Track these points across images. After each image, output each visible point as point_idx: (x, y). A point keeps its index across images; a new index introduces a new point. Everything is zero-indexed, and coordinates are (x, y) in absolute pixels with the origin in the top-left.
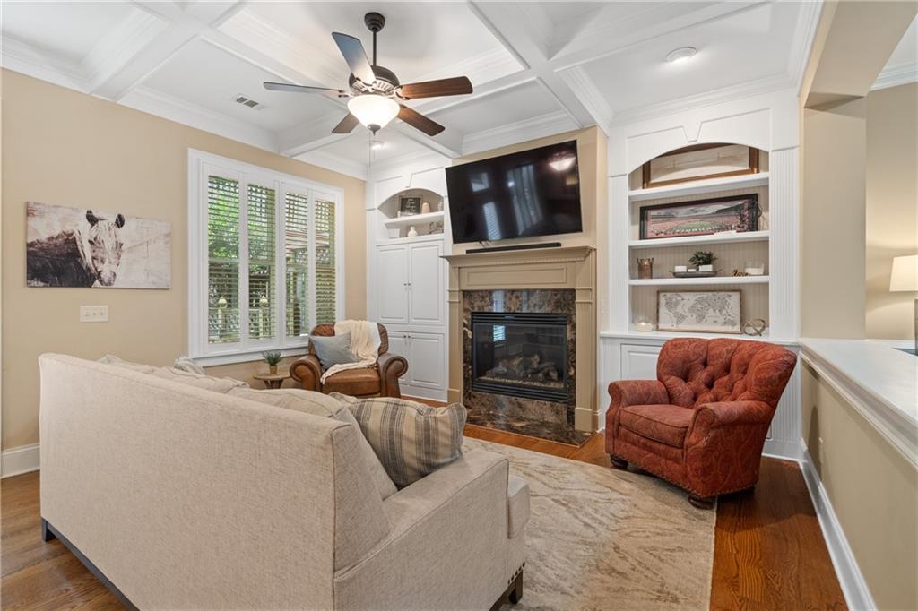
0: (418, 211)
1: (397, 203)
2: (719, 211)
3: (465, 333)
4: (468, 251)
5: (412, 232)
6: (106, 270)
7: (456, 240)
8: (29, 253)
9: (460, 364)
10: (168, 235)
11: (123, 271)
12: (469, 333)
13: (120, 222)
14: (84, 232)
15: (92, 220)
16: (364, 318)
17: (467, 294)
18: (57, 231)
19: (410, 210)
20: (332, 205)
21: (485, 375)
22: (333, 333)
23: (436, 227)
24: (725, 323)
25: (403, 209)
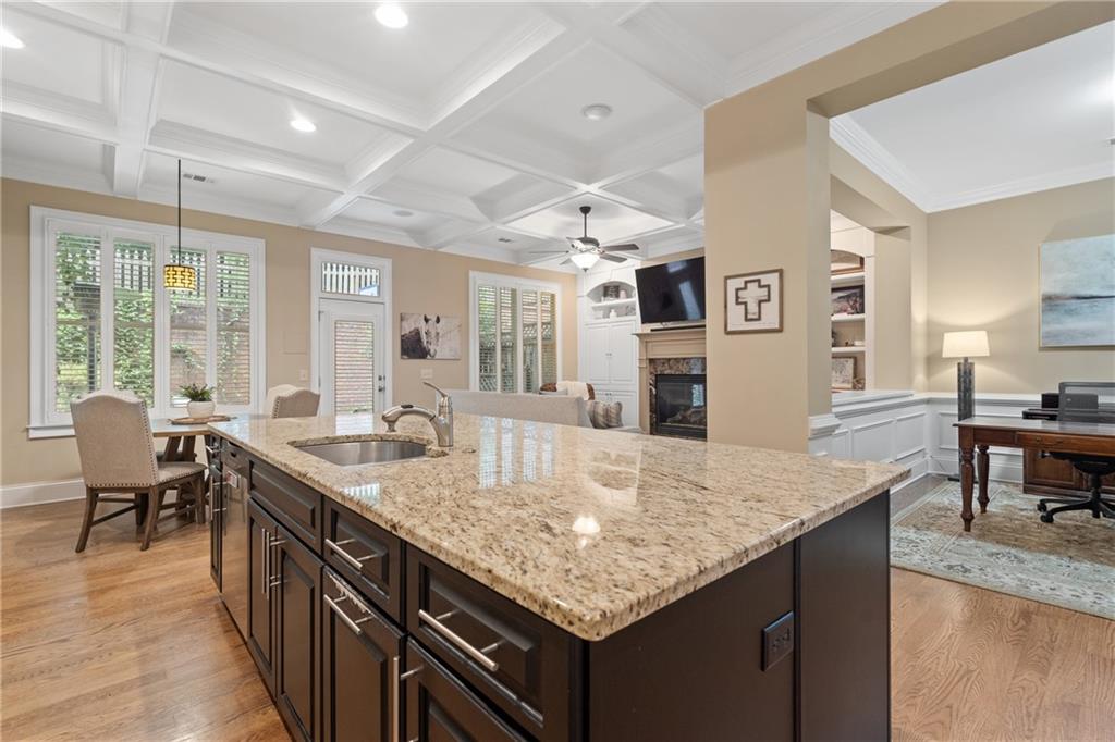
0: (617, 296)
1: (602, 291)
2: (840, 298)
3: (651, 390)
4: (652, 330)
5: (613, 313)
6: (432, 348)
7: (644, 321)
8: (402, 341)
9: (647, 414)
10: (459, 326)
11: (440, 349)
12: (654, 390)
13: (438, 320)
14: (423, 327)
15: (426, 320)
16: (576, 379)
17: (652, 361)
18: (412, 329)
19: (611, 296)
20: (553, 296)
21: (665, 422)
22: (555, 390)
23: (628, 310)
24: (843, 382)
25: (605, 295)
